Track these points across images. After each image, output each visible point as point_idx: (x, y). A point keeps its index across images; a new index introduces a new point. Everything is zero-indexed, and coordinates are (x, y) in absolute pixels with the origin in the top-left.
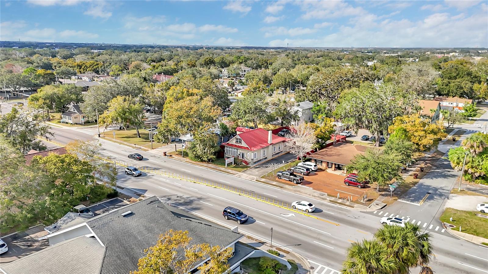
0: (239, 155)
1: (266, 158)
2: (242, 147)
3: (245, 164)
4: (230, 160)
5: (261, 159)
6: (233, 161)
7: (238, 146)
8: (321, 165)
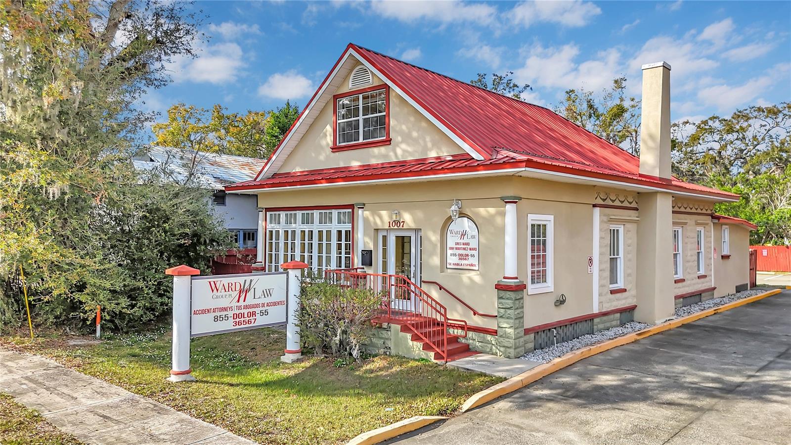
3: (427, 347)
4: (244, 291)
5: (596, 310)
6: (293, 320)
7: (365, 168)
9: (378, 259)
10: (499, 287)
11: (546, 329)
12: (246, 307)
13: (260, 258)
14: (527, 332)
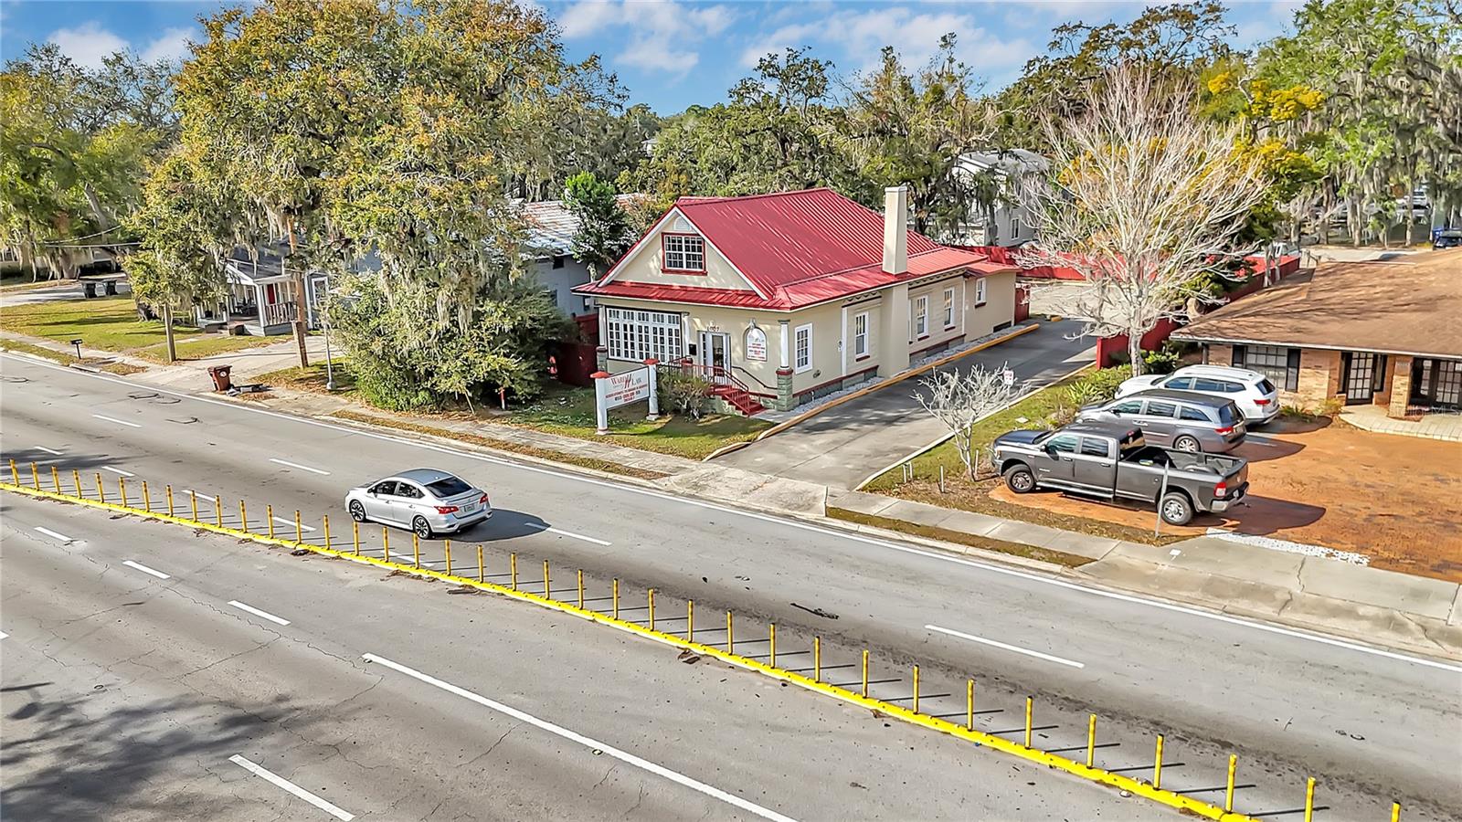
0: (693, 350)
1: (874, 370)
2: (710, 291)
3: (737, 408)
4: (627, 381)
5: (844, 375)
6: (653, 394)
7: (684, 288)
8: (1292, 385)
9: (700, 350)
10: (778, 372)
11: (808, 392)
12: (629, 390)
13: (602, 342)
14: (794, 396)
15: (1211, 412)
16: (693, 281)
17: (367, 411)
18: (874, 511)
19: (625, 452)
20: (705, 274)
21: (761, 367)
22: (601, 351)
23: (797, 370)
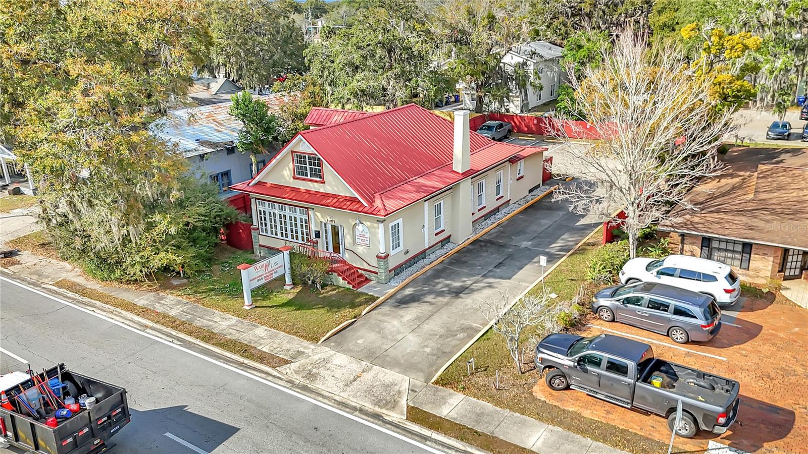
0: (318, 235)
1: (448, 239)
2: (326, 195)
3: (349, 283)
4: (267, 266)
5: (427, 247)
6: (288, 272)
7: (308, 192)
8: (745, 265)
9: (323, 234)
10: (378, 256)
11: (400, 266)
12: (269, 272)
13: (255, 223)
14: (390, 271)
15: (696, 310)
16: (314, 187)
17: (81, 280)
18: (445, 412)
19: (261, 331)
20: (323, 182)
21: (365, 250)
22: (254, 229)
23: (392, 253)
